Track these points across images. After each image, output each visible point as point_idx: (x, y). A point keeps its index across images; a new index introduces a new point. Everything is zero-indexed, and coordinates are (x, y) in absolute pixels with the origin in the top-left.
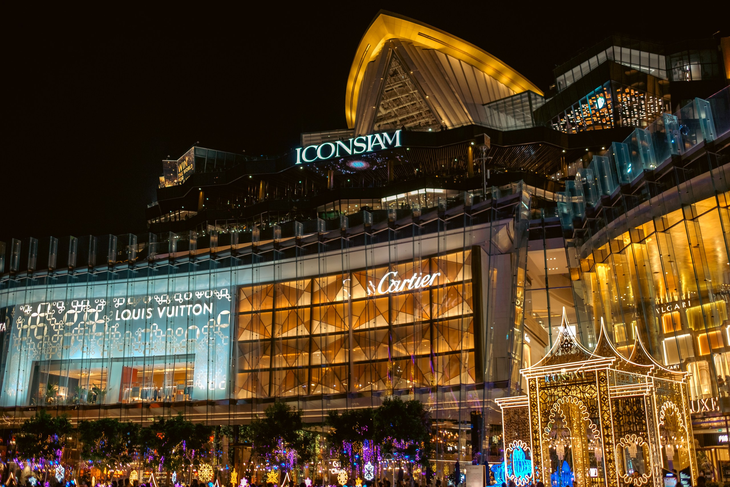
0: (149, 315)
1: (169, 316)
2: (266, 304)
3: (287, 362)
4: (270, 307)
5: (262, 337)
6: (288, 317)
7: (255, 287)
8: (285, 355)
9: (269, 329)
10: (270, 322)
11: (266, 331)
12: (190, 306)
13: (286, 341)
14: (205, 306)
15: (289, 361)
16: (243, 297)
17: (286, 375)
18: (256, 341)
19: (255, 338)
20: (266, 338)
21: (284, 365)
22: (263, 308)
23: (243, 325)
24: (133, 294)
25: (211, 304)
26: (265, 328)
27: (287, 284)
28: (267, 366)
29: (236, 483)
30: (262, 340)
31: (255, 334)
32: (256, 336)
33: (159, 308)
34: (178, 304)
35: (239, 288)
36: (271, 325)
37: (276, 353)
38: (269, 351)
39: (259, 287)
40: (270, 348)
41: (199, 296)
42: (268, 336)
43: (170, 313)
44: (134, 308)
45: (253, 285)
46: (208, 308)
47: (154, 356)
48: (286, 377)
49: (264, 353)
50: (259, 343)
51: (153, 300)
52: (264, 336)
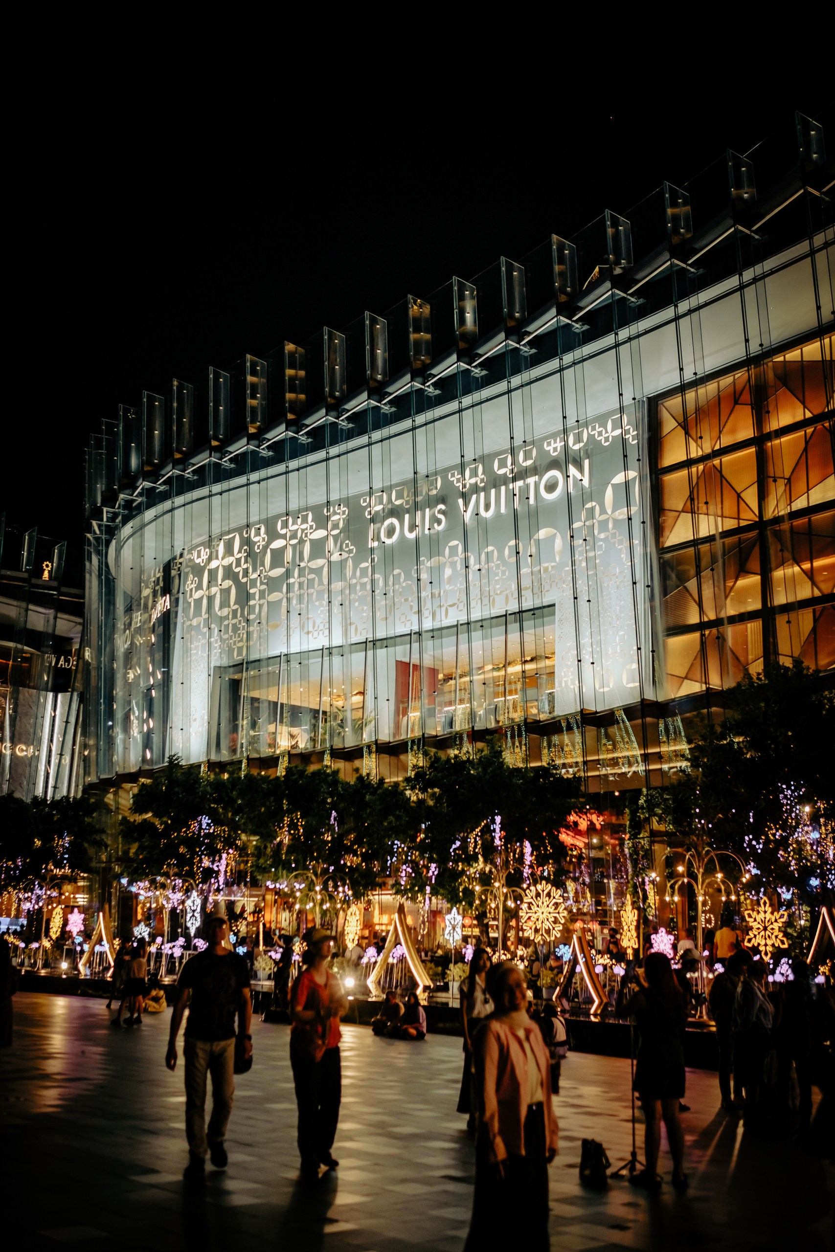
0: (439, 522)
1: (488, 515)
2: (734, 431)
3: (814, 584)
4: (747, 432)
5: (730, 524)
6: (805, 450)
8: (806, 566)
9: (751, 497)
10: (752, 475)
11: (742, 504)
12: (531, 481)
13: (804, 521)
14: (573, 470)
15: (818, 578)
16: (669, 424)
17: (815, 620)
18: (710, 539)
19: (703, 533)
20: (743, 523)
21: (805, 592)
22: (727, 440)
23: (675, 499)
25: (586, 463)
26: (739, 496)
27: (793, 355)
28: (755, 604)
30: (725, 534)
31: (703, 519)
32: (707, 526)
33: (461, 501)
34: (504, 480)
35: (654, 404)
36: (756, 485)
37: (773, 565)
38: (755, 563)
39: (711, 387)
40: (756, 551)
41: (555, 450)
42: (749, 516)
43: (487, 507)
44: (408, 511)
46: (579, 476)
47: (457, 626)
48: (814, 630)
49: (743, 571)
50: (719, 542)
51: (447, 483)
52: (739, 519)
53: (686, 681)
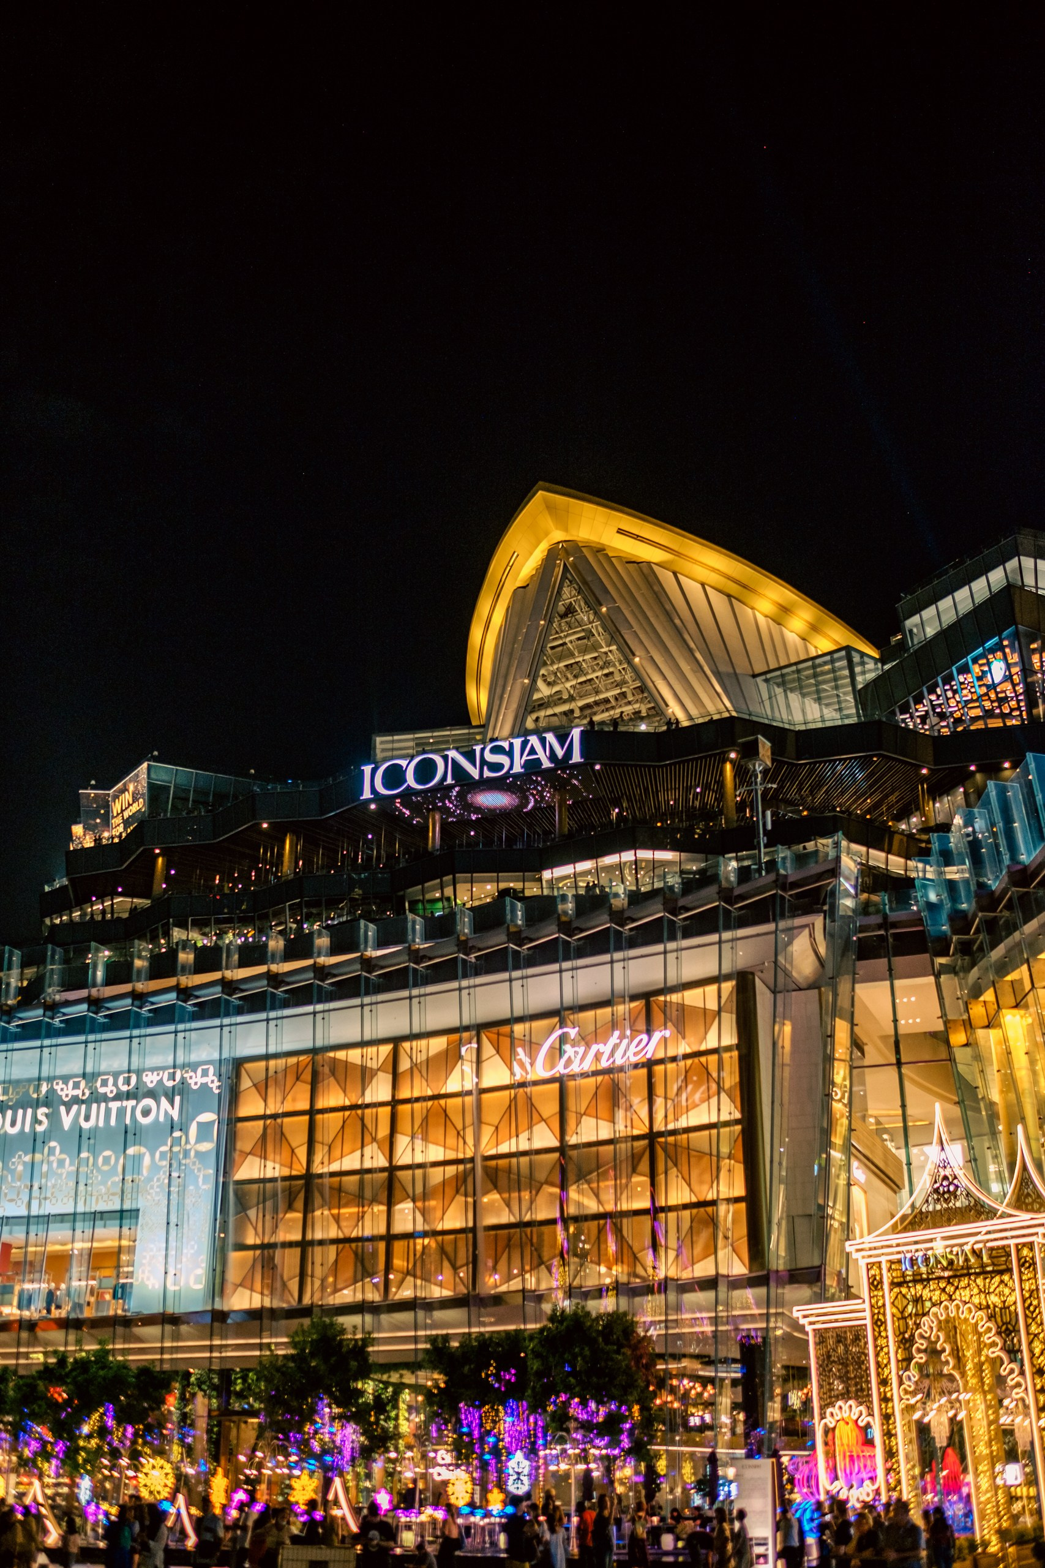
0: (40, 1123)
1: (86, 1126)
2: (294, 1100)
3: (339, 1227)
4: (305, 1105)
5: (286, 1172)
6: (343, 1127)
7: (272, 1063)
8: (335, 1211)
9: (302, 1153)
10: (304, 1137)
11: (295, 1159)
12: (131, 1103)
13: (336, 1179)
14: (164, 1102)
15: (343, 1224)
16: (246, 1083)
17: (337, 1255)
18: (273, 1180)
19: (270, 1174)
20: (294, 1173)
21: (333, 1233)
22: (288, 1107)
23: (244, 1144)
24: (7, 1078)
25: (177, 1099)
26: (293, 1151)
27: (341, 1055)
28: (296, 1236)
29: (224, 1502)
30: (285, 1179)
31: (270, 1164)
32: (273, 1169)
33: (63, 1109)
34: (105, 1099)
35: (238, 1064)
36: (306, 1146)
37: (316, 1205)
38: (299, 1203)
39: (281, 1062)
40: (302, 1195)
41: (152, 1082)
42: (299, 1169)
43: (87, 1118)
44: (11, 1108)
45: (267, 1057)
46: (169, 1108)
47: (48, 1216)
48: (336, 1261)
49: (290, 1207)
50: (279, 1184)
51: (52, 1091)
52: (291, 1168)
53: (240, 1289)
